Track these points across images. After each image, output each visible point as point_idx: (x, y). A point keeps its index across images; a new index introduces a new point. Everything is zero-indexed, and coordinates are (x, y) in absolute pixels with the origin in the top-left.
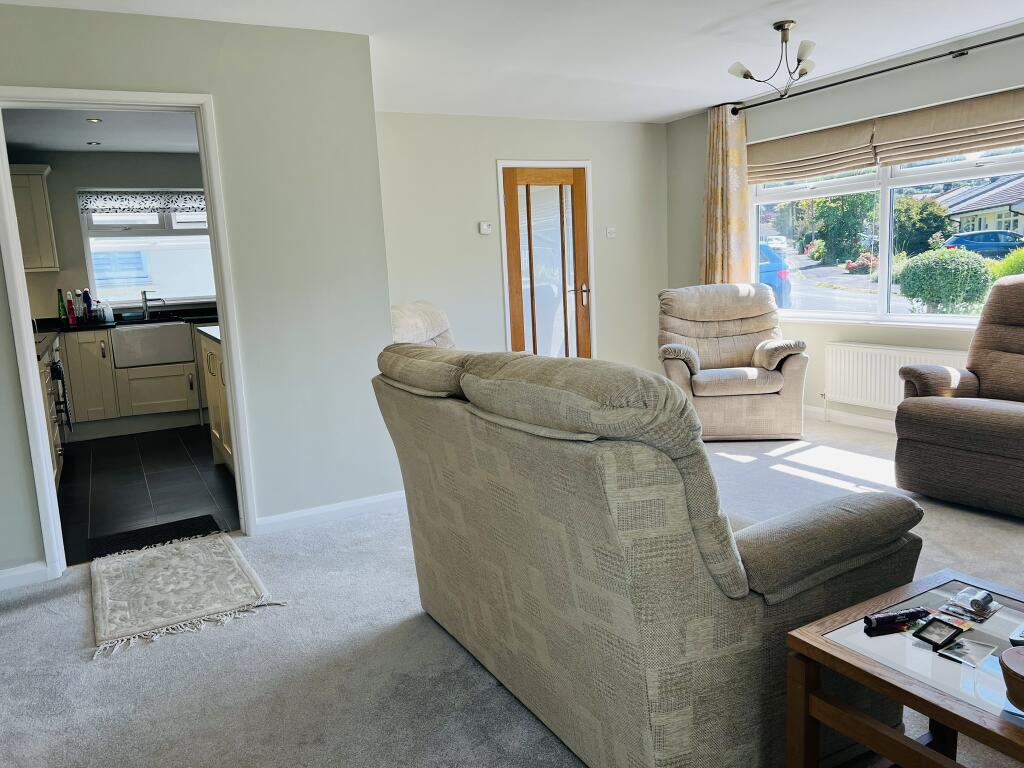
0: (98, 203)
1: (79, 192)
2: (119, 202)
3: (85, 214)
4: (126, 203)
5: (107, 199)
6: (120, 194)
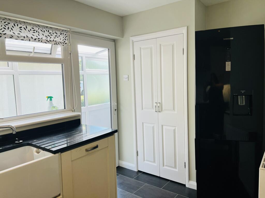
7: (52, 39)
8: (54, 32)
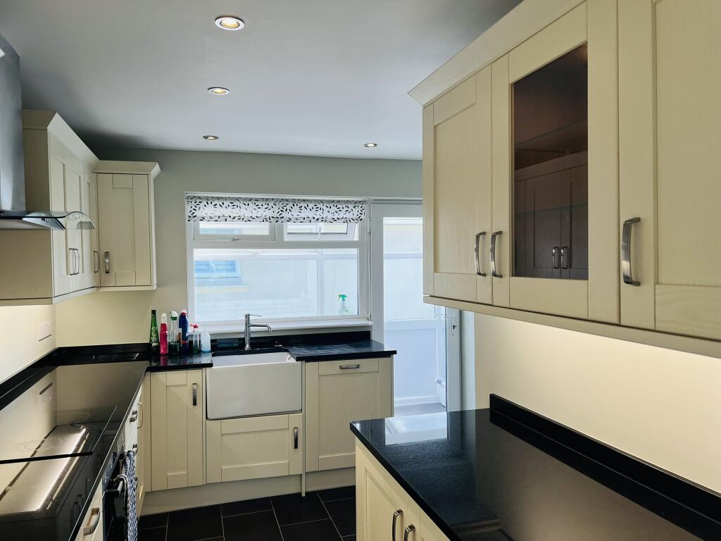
0: (206, 210)
1: (188, 197)
2: (230, 209)
3: (192, 222)
4: (237, 210)
5: (218, 206)
6: (232, 200)
7: (340, 217)
8: (344, 206)
